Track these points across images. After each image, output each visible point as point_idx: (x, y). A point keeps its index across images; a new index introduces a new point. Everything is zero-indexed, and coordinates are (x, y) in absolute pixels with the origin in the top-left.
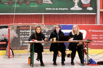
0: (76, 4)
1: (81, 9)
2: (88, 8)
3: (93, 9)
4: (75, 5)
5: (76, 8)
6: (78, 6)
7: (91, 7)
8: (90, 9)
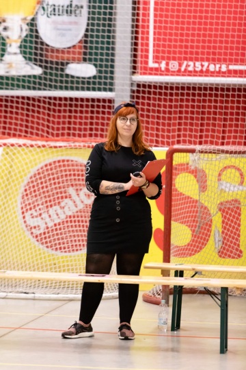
0: (13, 47)
1: (38, 71)
2: (71, 66)
3: (100, 72)
4: (9, 49)
5: (10, 65)
6: (20, 57)
7: (90, 60)
8: (86, 70)
